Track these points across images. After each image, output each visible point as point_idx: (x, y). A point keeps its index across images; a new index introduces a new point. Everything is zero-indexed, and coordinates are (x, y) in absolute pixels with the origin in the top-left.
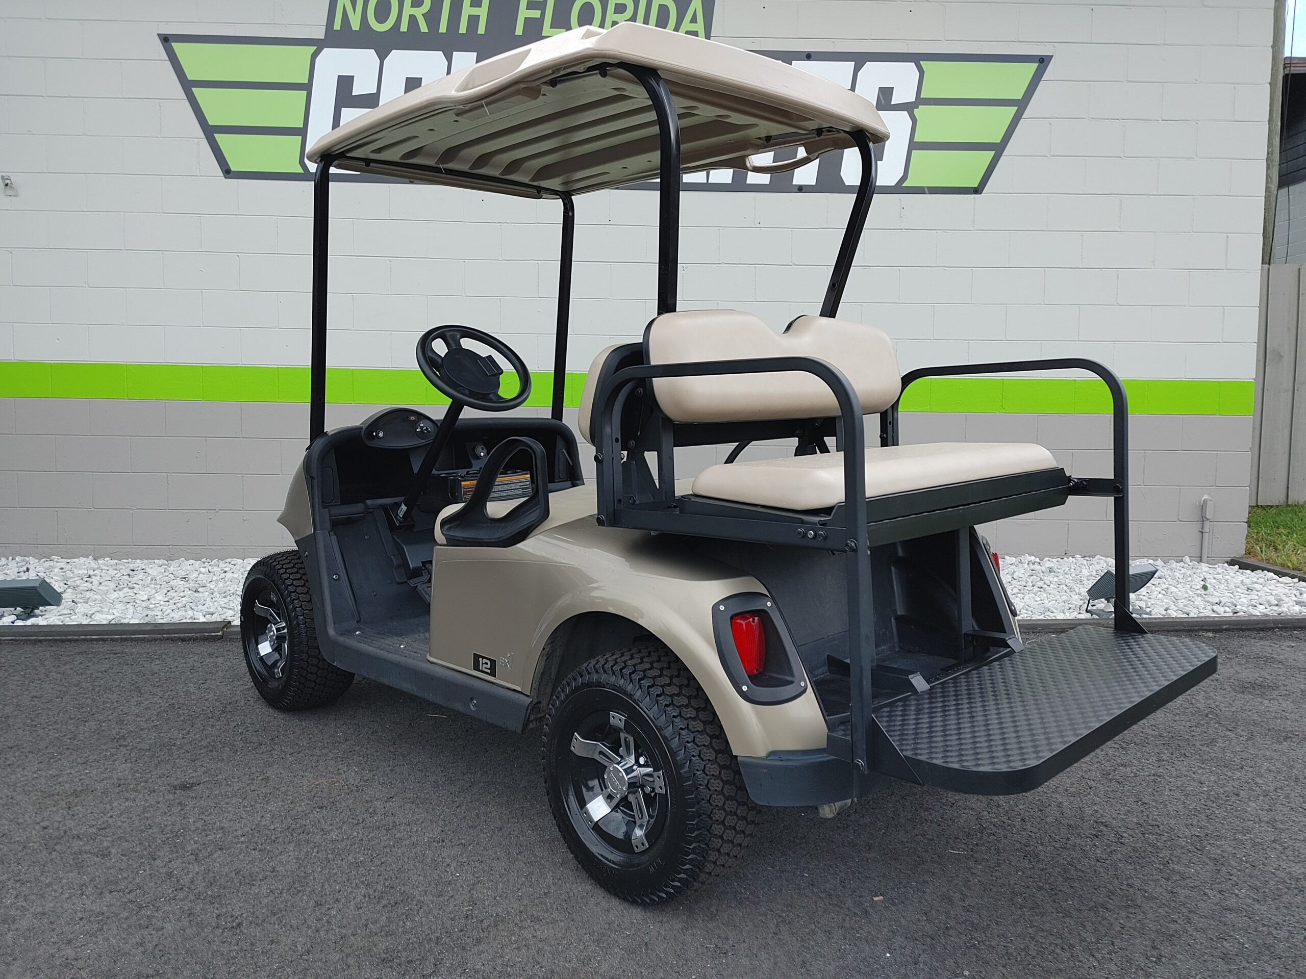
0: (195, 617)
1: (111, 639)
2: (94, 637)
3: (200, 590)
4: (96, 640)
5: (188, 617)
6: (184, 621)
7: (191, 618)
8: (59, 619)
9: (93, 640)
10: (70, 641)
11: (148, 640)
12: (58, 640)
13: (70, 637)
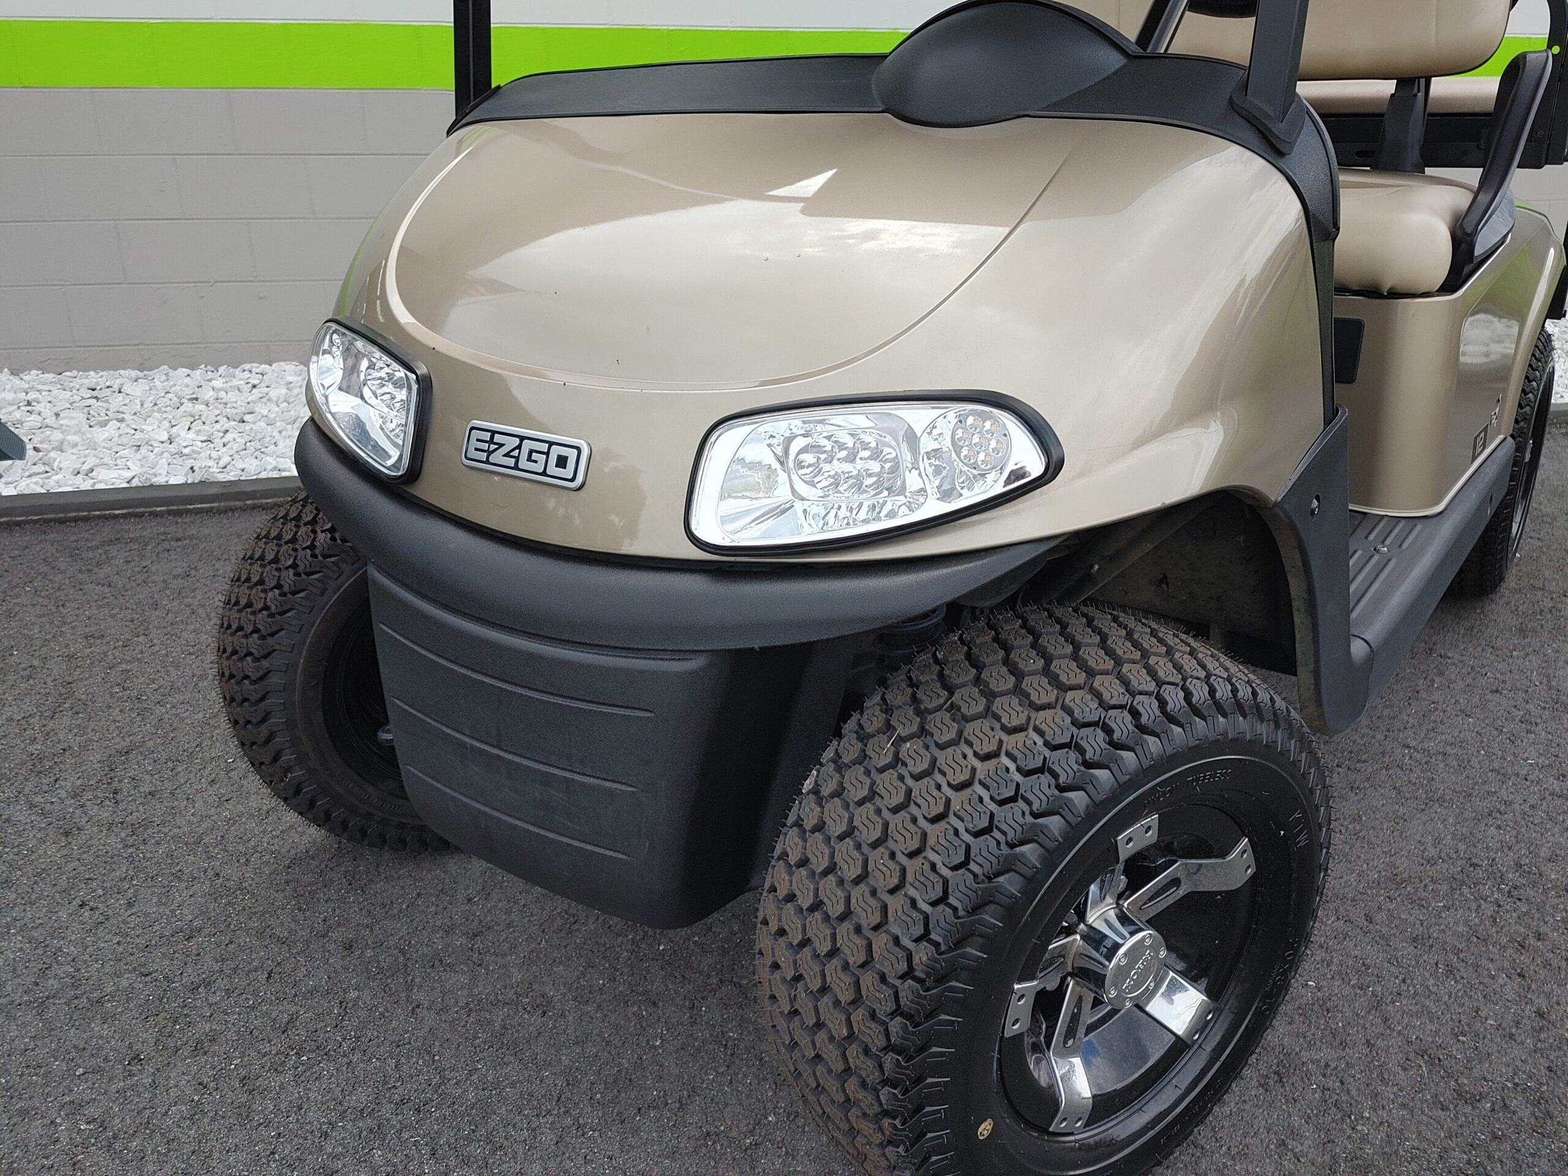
0: (280, 466)
1: (151, 514)
2: (117, 512)
3: (247, 418)
4: (123, 516)
5: (270, 467)
6: (264, 475)
7: (274, 469)
8: (36, 483)
9: (116, 517)
10: (75, 520)
11: (220, 512)
12: (51, 520)
13: (73, 514)
